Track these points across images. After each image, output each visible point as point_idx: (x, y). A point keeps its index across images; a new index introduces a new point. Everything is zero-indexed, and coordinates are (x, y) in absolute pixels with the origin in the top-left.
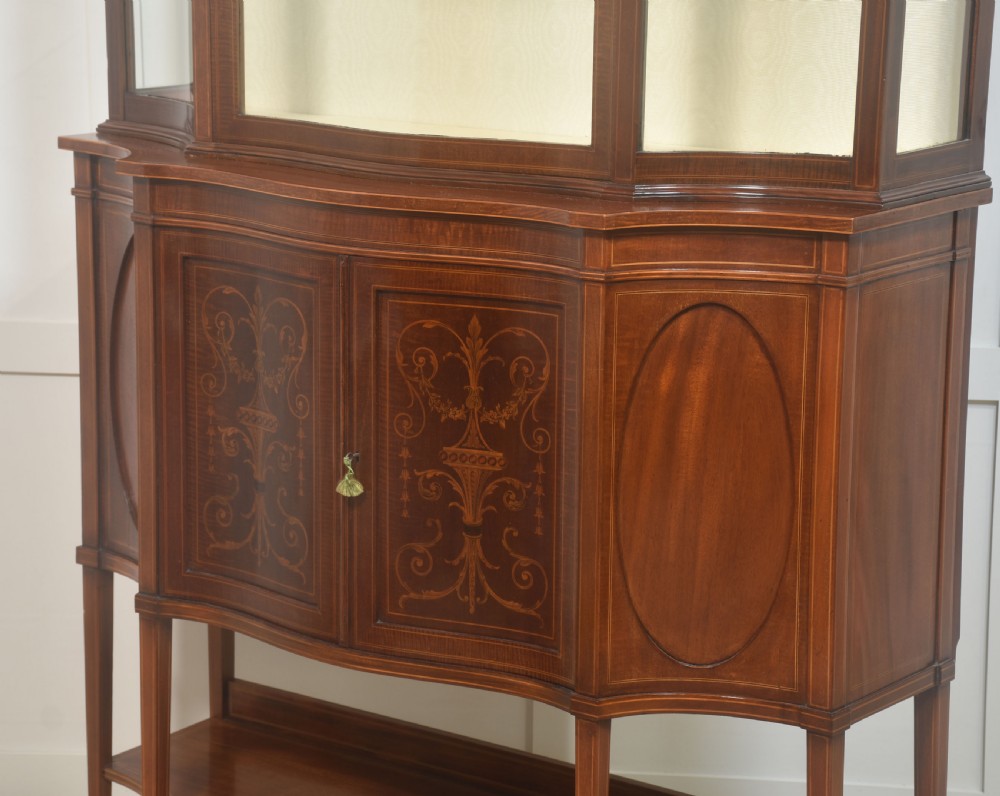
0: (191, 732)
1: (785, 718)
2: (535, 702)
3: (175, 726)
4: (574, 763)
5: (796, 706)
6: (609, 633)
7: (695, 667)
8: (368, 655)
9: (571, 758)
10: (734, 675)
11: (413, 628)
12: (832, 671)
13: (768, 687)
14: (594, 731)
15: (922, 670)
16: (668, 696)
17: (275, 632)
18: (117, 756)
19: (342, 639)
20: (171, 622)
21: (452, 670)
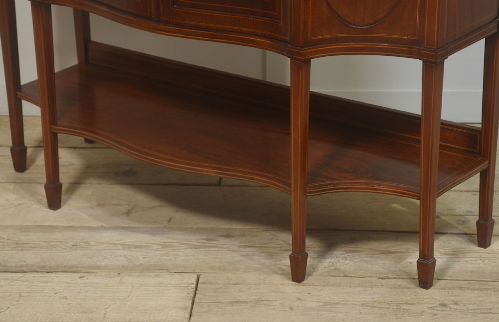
0: (67, 72)
1: (410, 55)
2: (268, 51)
3: (57, 68)
4: (290, 85)
5: (417, 47)
6: (310, 9)
7: (360, 27)
8: (169, 26)
9: (288, 83)
10: (381, 31)
11: (195, 10)
12: (438, 26)
13: (400, 37)
14: (301, 67)
15: (491, 22)
16: (343, 45)
17: (113, 12)
18: (25, 85)
19: (153, 17)
20: (51, 7)
21: (218, 34)
